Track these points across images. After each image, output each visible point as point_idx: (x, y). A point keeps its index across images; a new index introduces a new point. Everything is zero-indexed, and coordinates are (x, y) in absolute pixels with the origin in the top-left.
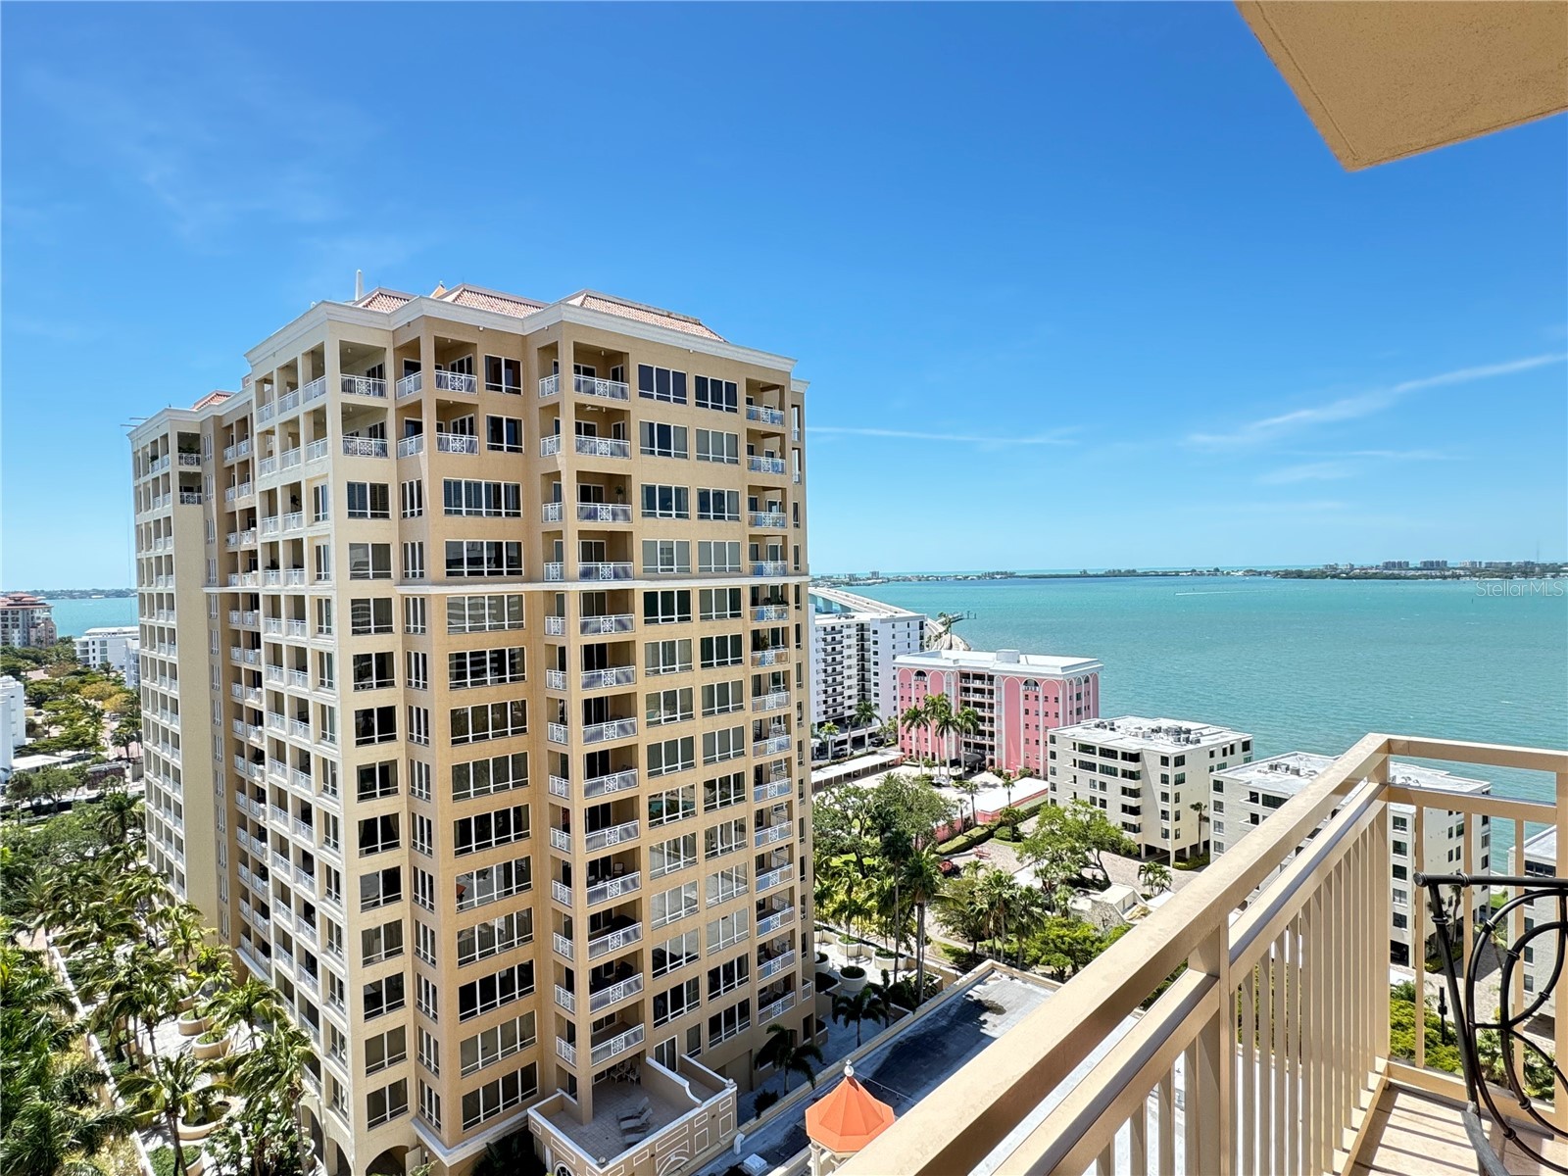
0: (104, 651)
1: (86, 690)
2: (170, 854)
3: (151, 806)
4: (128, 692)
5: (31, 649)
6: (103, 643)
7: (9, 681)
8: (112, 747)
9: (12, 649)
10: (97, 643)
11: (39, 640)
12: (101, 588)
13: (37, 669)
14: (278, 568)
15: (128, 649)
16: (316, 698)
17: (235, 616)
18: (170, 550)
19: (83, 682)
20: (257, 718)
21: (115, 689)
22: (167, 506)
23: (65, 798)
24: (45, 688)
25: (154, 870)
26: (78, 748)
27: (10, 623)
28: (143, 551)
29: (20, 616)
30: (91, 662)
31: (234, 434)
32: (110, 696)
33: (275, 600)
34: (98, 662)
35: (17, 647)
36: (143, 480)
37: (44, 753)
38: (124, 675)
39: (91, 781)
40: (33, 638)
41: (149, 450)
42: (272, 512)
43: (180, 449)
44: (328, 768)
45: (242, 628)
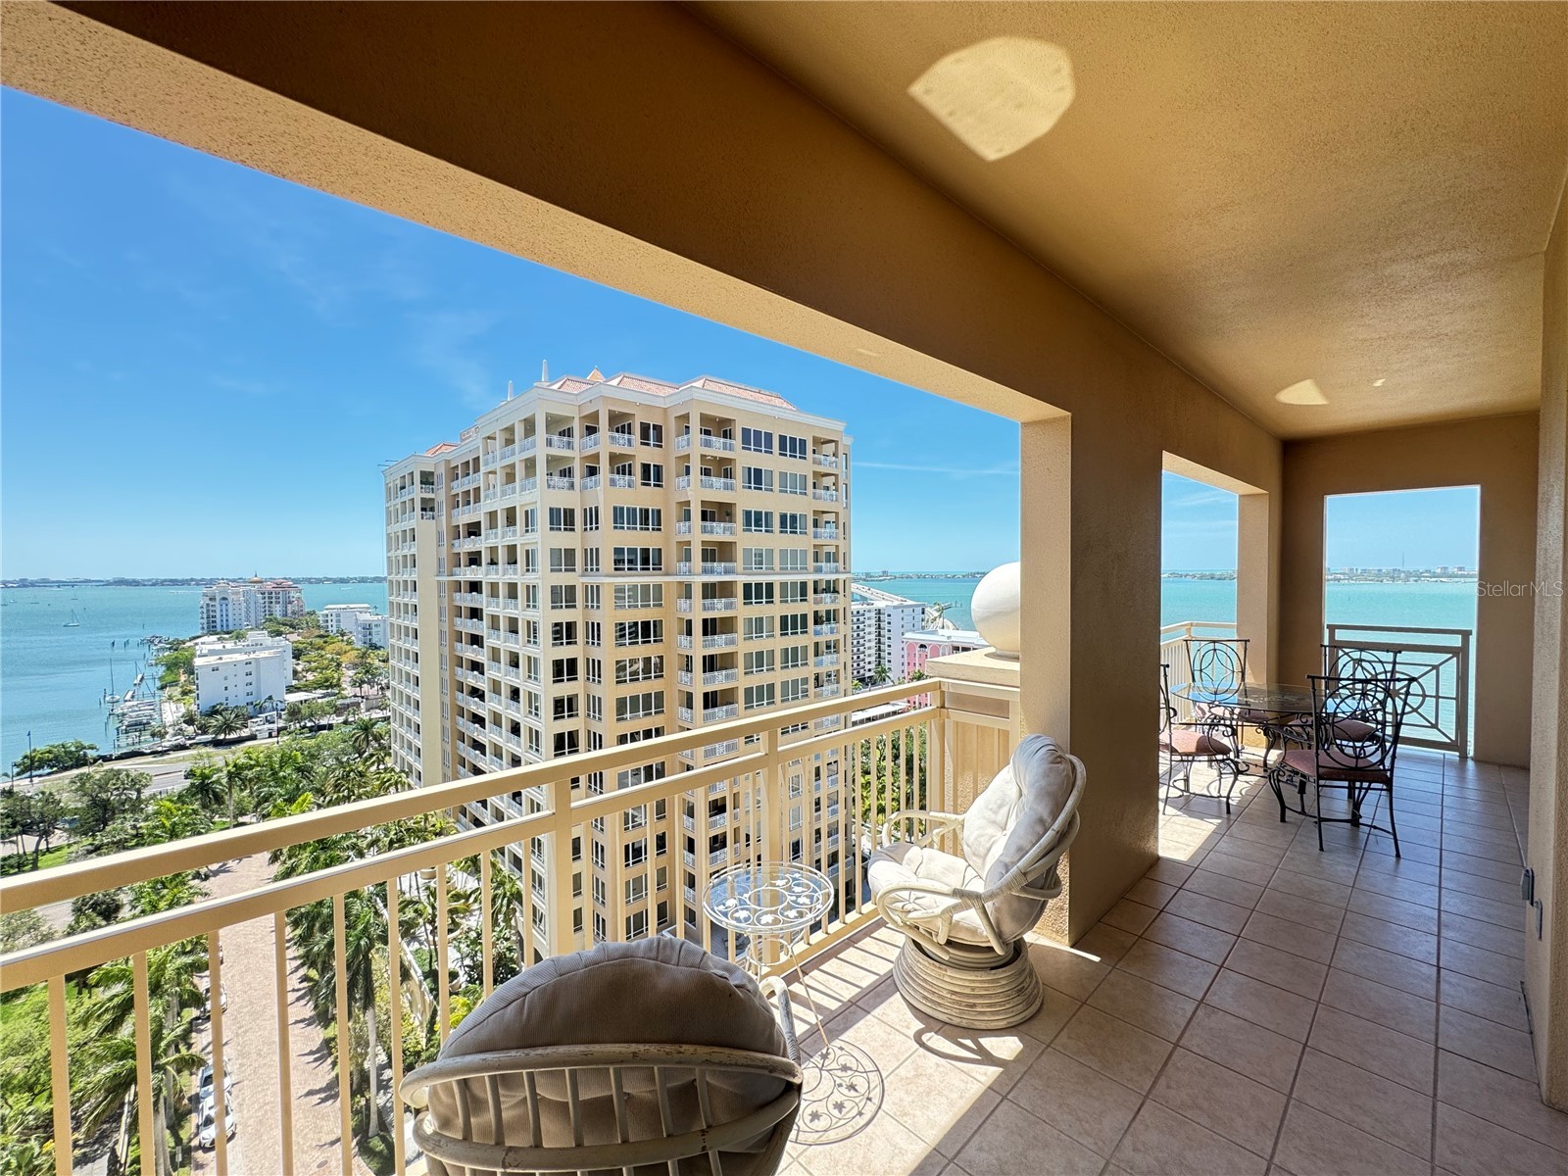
0: (339, 621)
1: (329, 648)
2: (410, 759)
3: (394, 725)
4: (357, 650)
5: (289, 619)
6: (338, 615)
7: (281, 641)
8: (349, 688)
9: (275, 619)
10: (334, 615)
11: (294, 613)
12: (330, 577)
13: (293, 633)
14: (496, 564)
15: (357, 619)
16: (524, 651)
17: (457, 595)
18: (413, 551)
19: (325, 642)
20: (476, 666)
21: (349, 647)
22: (415, 521)
23: (324, 722)
24: (301, 646)
25: (398, 770)
26: (327, 687)
27: (274, 600)
28: (393, 552)
29: (281, 595)
30: (330, 629)
31: (459, 472)
32: (345, 652)
33: (494, 586)
34: (335, 629)
35: (279, 617)
36: (393, 502)
37: (305, 691)
38: (353, 638)
39: (338, 711)
40: (289, 612)
41: (398, 481)
42: (493, 525)
43: (422, 483)
44: (532, 698)
45: (463, 605)
